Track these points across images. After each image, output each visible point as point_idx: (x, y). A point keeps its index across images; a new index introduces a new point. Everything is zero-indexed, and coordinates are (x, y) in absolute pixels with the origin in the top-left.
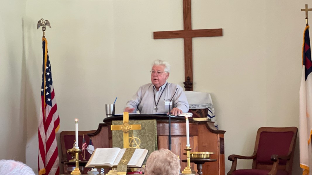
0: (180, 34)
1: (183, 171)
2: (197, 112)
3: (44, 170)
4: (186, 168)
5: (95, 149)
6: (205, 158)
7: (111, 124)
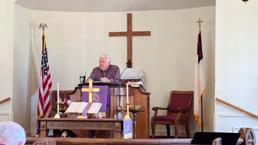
0: (125, 34)
1: (125, 117)
3: (42, 114)
4: (126, 115)
5: (72, 102)
6: (138, 109)
7: (82, 88)
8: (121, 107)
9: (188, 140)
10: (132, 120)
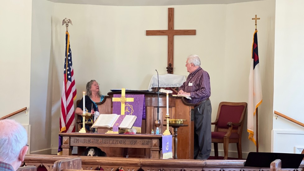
0: (165, 32)
1: (164, 132)
2: (176, 89)
3: (65, 128)
4: (166, 130)
5: (100, 114)
6: (180, 123)
7: (113, 97)
8: (160, 121)
9: (240, 162)
10: (173, 136)
